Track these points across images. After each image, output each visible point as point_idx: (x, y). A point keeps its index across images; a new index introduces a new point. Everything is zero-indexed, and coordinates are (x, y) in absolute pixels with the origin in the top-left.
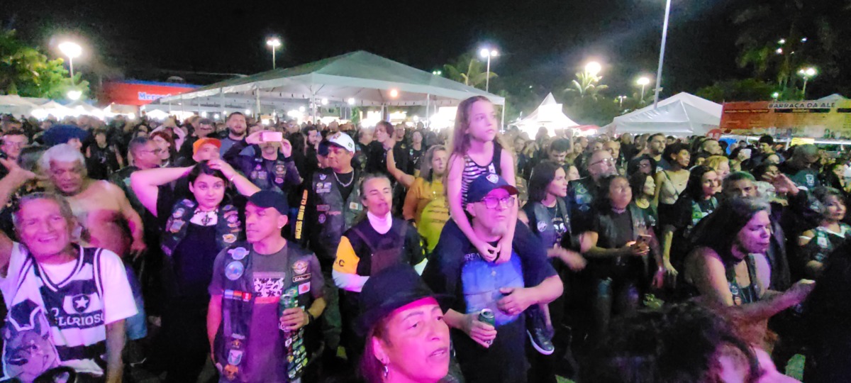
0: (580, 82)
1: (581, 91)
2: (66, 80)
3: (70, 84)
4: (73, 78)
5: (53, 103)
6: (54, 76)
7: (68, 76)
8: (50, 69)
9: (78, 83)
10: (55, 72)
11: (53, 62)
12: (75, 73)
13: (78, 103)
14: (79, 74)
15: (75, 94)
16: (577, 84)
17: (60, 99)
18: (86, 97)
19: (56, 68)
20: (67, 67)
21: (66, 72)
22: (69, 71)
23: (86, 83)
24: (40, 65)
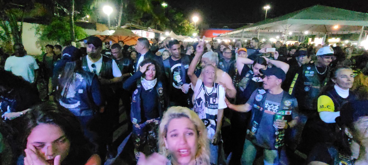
3: (194, 31)
4: (195, 29)
5: (189, 38)
6: (190, 28)
7: (194, 28)
8: (190, 26)
9: (196, 31)
10: (191, 27)
11: (191, 24)
12: (196, 27)
13: (196, 37)
14: (197, 27)
15: (195, 34)
17: (191, 36)
18: (198, 35)
19: (191, 26)
21: (194, 27)
22: (194, 26)
23: (198, 30)
24: (187, 25)
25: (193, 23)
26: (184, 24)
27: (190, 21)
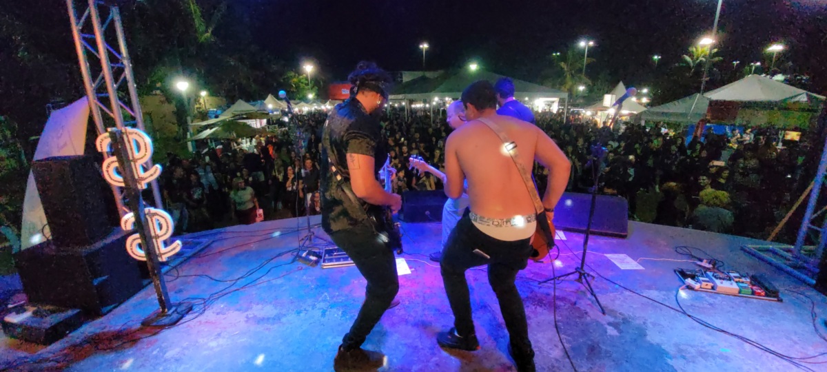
0: (691, 55)
1: (692, 65)
2: (307, 87)
3: (309, 90)
4: (310, 86)
5: (303, 103)
6: (302, 85)
7: (307, 84)
8: (300, 82)
9: (313, 87)
10: (302, 83)
11: (301, 77)
12: (311, 82)
13: (314, 102)
14: (313, 82)
15: (311, 96)
16: (688, 58)
17: (304, 99)
18: (316, 97)
19: (302, 81)
20: (307, 79)
21: (307, 82)
23: (317, 88)
24: (295, 80)
25: (305, 75)
26: (288, 78)
27: (299, 72)
